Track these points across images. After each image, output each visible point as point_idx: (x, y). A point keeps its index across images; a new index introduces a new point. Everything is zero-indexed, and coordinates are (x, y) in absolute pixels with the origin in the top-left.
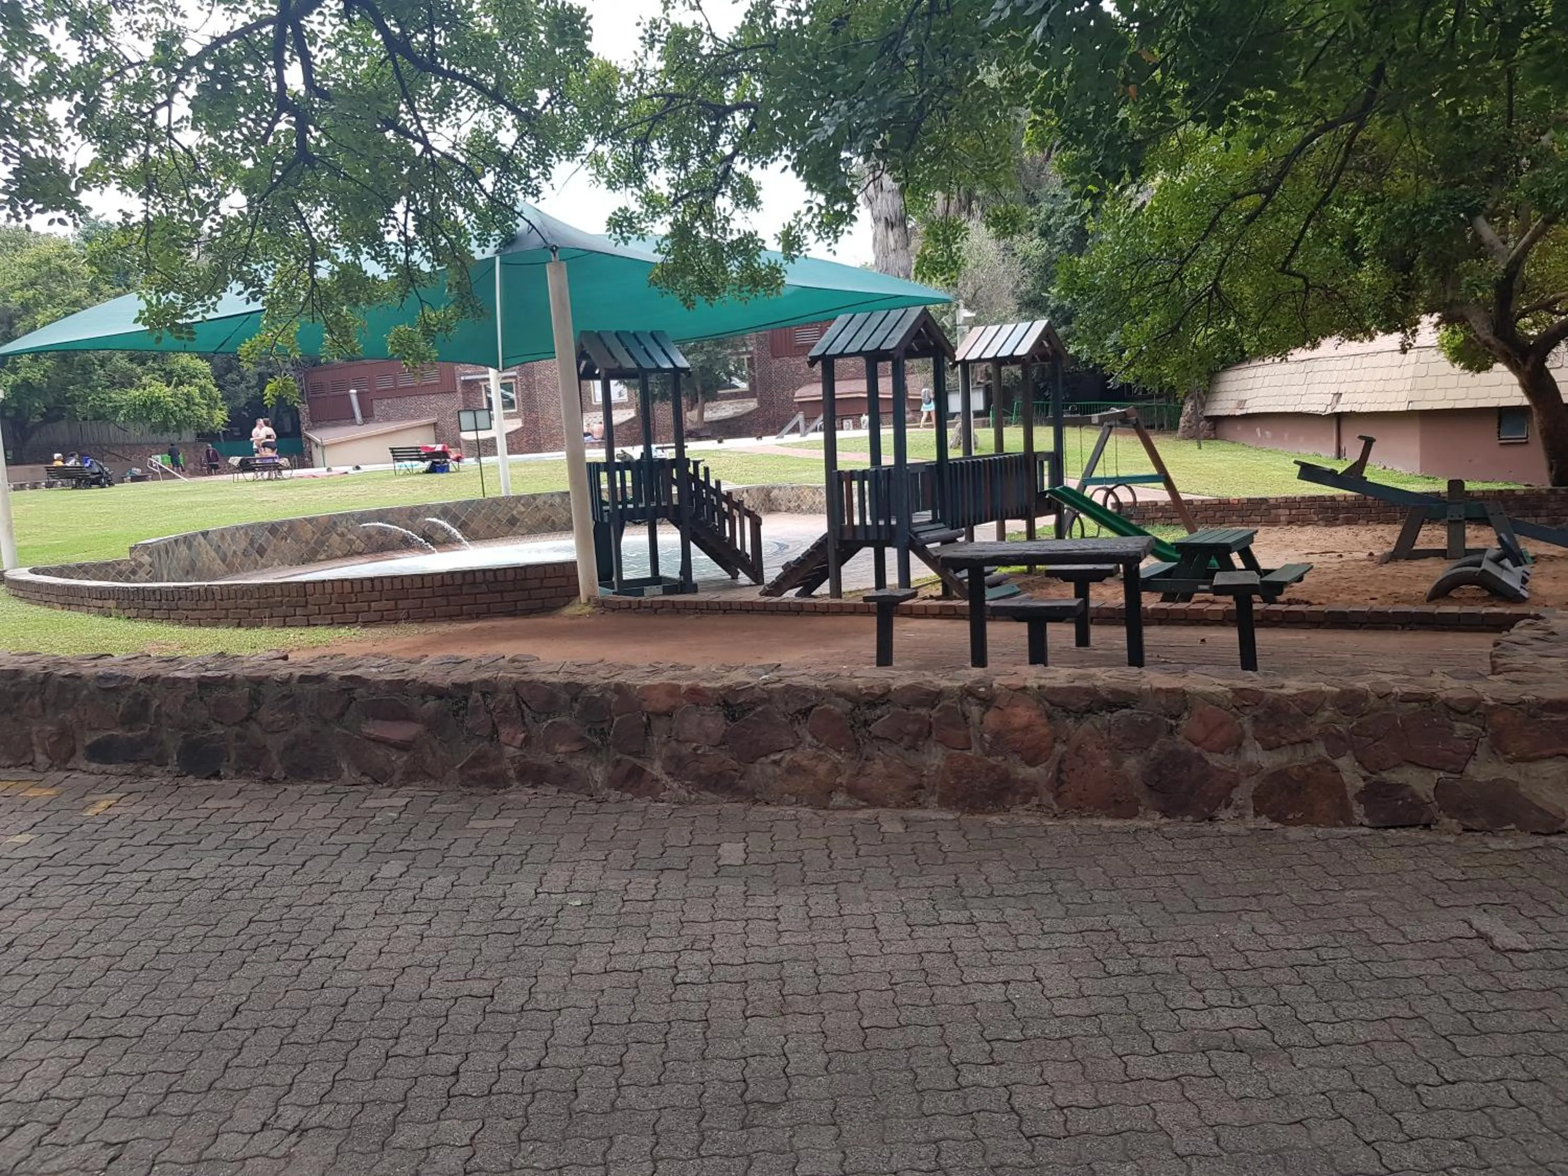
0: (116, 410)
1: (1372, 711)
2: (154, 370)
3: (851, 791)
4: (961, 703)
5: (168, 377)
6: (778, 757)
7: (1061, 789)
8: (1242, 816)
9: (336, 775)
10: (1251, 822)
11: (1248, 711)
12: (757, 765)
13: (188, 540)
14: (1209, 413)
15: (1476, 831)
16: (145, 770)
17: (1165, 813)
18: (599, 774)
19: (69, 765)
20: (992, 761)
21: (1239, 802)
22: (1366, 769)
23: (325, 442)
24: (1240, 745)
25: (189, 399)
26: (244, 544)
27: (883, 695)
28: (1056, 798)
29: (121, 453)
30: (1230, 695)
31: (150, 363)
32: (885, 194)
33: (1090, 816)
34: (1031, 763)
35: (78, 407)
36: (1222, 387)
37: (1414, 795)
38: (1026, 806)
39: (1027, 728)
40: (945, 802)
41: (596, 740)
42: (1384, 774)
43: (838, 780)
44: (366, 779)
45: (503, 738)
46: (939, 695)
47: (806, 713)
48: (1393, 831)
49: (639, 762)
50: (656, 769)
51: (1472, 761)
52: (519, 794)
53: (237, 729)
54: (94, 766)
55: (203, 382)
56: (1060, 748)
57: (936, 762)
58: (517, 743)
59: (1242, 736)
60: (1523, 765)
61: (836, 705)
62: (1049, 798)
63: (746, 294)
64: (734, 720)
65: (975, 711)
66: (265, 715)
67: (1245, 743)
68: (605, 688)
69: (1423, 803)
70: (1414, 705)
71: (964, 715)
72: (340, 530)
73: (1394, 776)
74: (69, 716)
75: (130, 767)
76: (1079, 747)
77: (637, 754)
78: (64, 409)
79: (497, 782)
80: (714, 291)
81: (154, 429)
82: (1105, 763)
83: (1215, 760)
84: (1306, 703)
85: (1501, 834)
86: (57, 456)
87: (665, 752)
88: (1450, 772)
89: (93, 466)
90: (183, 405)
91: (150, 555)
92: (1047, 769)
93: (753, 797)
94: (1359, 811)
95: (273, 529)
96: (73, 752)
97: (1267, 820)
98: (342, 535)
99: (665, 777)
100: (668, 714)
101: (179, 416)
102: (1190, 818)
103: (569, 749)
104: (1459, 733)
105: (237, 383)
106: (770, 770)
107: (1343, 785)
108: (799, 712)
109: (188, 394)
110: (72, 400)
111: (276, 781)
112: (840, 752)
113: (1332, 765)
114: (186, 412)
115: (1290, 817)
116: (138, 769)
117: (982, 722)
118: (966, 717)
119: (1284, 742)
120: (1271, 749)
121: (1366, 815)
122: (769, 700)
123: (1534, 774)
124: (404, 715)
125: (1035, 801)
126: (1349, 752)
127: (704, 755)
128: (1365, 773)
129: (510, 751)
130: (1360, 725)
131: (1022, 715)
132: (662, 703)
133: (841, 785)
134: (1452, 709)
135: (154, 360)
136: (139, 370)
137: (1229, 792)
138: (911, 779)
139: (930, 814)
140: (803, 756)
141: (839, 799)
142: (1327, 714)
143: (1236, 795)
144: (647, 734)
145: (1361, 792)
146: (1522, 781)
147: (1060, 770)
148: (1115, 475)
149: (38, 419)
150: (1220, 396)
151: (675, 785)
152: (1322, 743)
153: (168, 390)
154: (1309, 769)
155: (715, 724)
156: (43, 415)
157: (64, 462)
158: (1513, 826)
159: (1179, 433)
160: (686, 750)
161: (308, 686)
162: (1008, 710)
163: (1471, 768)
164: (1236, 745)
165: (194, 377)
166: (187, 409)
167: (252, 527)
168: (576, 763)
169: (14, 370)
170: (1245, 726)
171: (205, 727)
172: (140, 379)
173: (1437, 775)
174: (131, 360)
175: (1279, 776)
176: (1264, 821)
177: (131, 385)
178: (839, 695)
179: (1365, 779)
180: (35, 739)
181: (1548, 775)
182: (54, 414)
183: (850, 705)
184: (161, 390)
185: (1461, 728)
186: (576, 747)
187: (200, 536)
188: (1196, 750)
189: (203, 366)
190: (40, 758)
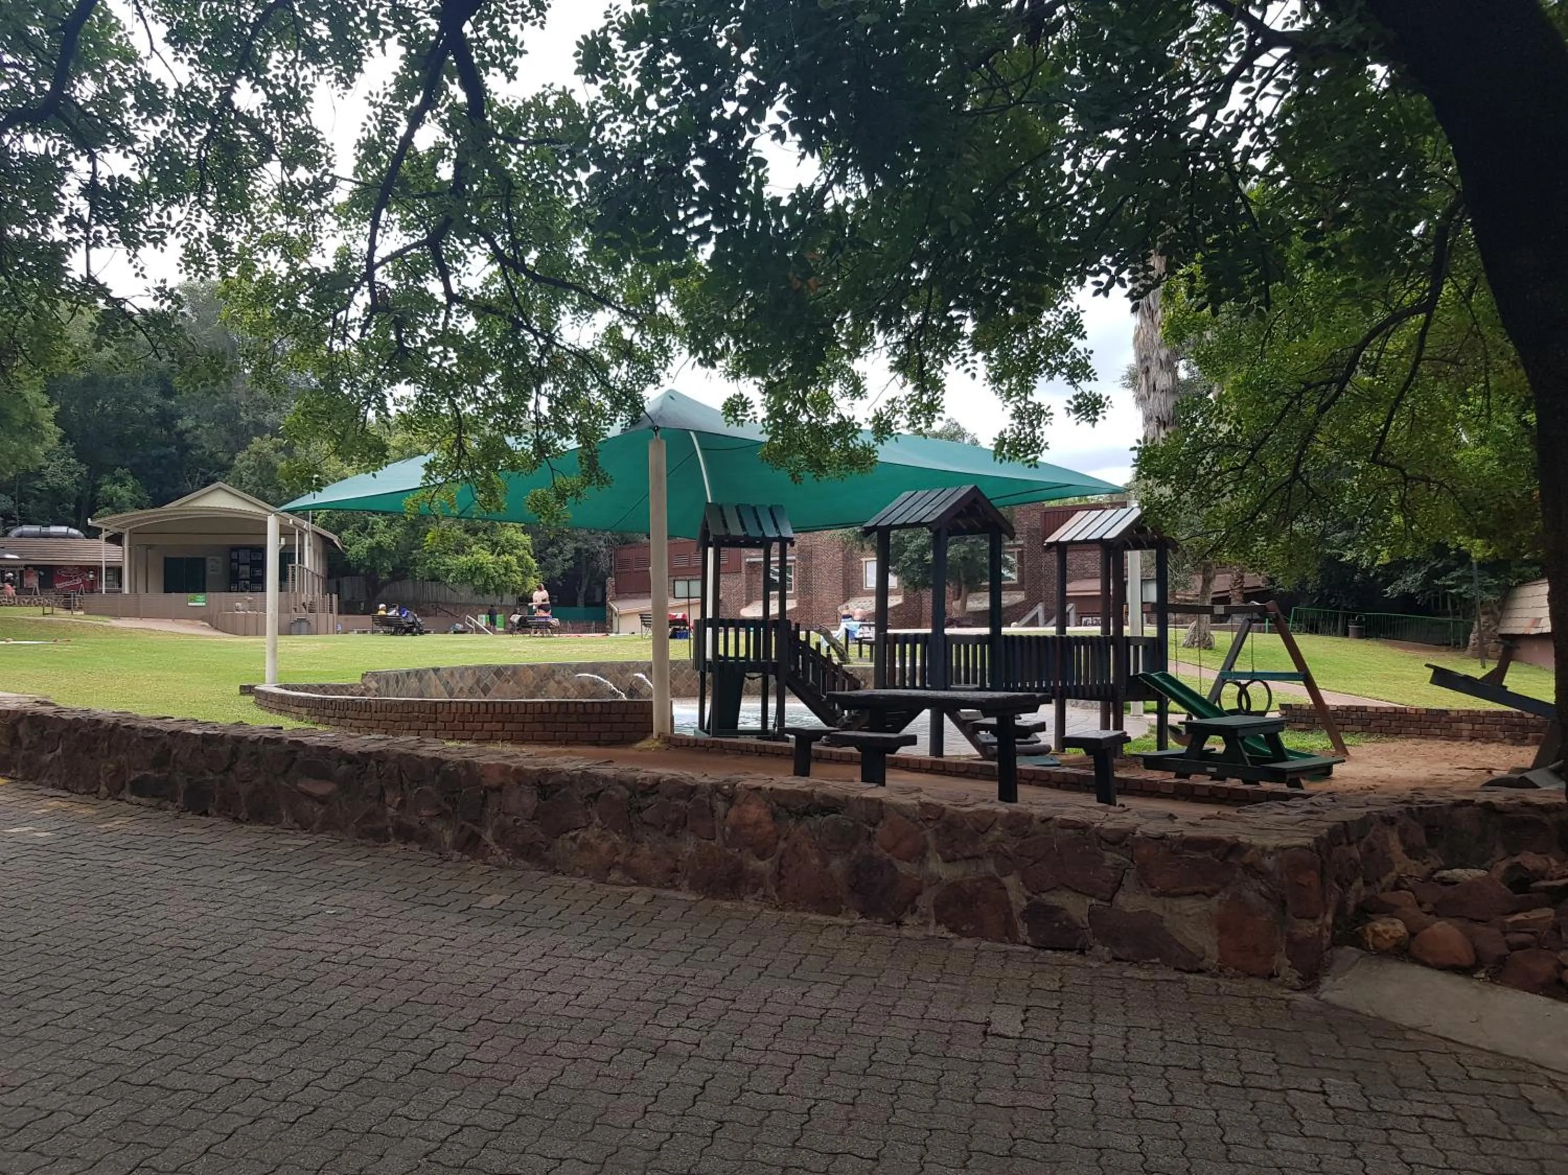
0: (448, 571)
1: (1035, 833)
2: (483, 540)
3: (627, 870)
4: (710, 797)
5: (495, 547)
6: (572, 834)
7: (782, 882)
8: (926, 924)
9: (278, 821)
10: (933, 930)
11: (931, 824)
12: (560, 840)
13: (419, 674)
14: (1504, 631)
15: (1122, 960)
16: (163, 804)
17: (864, 915)
18: (448, 837)
19: (120, 797)
20: (729, 852)
21: (924, 910)
22: (1028, 889)
23: (622, 611)
24: (924, 856)
25: (507, 567)
26: (470, 682)
27: (652, 787)
28: (776, 891)
29: (452, 611)
30: (918, 808)
31: (480, 534)
32: (1158, 394)
33: (803, 910)
34: (761, 857)
35: (418, 569)
36: (1519, 603)
37: (1069, 919)
38: (755, 896)
39: (757, 824)
40: (693, 887)
41: (450, 808)
42: (1044, 896)
43: (616, 858)
44: (297, 825)
45: (388, 800)
46: (694, 789)
47: (596, 796)
48: (1049, 952)
49: (476, 829)
50: (488, 837)
51: (1121, 891)
52: (395, 848)
53: (221, 777)
54: (134, 798)
55: (521, 553)
56: (782, 845)
57: (689, 849)
58: (395, 805)
59: (925, 847)
60: (1167, 900)
61: (617, 792)
62: (772, 891)
63: (843, 472)
64: (545, 799)
65: (720, 806)
66: (239, 767)
67: (929, 855)
68: (458, 765)
69: (1078, 927)
70: (1071, 831)
71: (711, 808)
72: (557, 678)
73: (1052, 898)
74: (123, 757)
75: (155, 802)
76: (796, 845)
77: (476, 822)
78: (407, 570)
79: (380, 837)
80: (822, 468)
81: (476, 591)
82: (816, 861)
83: (904, 868)
84: (977, 820)
85: (1146, 966)
86: (382, 606)
87: (496, 822)
88: (1101, 900)
89: (409, 616)
90: (502, 571)
91: (377, 682)
92: (772, 862)
93: (553, 868)
94: (1023, 929)
95: (499, 671)
96: (123, 787)
97: (945, 930)
98: (559, 683)
99: (493, 843)
100: (499, 789)
101: (497, 581)
102: (880, 920)
103: (430, 813)
104: (1108, 863)
105: (556, 556)
106: (568, 844)
107: (1009, 903)
108: (591, 795)
109: (507, 562)
110: (414, 562)
111: (241, 822)
112: (618, 833)
113: (999, 882)
114: (503, 578)
115: (964, 928)
116: (159, 804)
117: (725, 817)
118: (713, 811)
119: (958, 856)
120: (948, 862)
121: (1029, 934)
122: (571, 784)
123: (1177, 910)
124: (323, 775)
125: (761, 891)
126: (1015, 872)
127: (522, 827)
128: (1028, 894)
129: (391, 811)
130: (1021, 846)
131: (754, 812)
132: (494, 780)
133: (618, 863)
134: (1102, 838)
135: (485, 532)
136: (471, 540)
137: (914, 900)
138: (669, 863)
139: (680, 895)
140: (590, 835)
141: (615, 875)
142: (997, 833)
143: (920, 902)
144: (483, 805)
145: (1025, 911)
146: (1167, 916)
147: (781, 866)
148: (1250, 670)
149: (385, 577)
150: (1517, 613)
151: (500, 852)
152: (992, 860)
153: (491, 558)
154: (979, 884)
155: (529, 800)
156: (390, 573)
157: (387, 611)
158: (1158, 960)
159: (1469, 651)
160: (509, 821)
161: (268, 747)
162: (744, 806)
163: (1120, 898)
164: (919, 855)
165: (515, 548)
166: (505, 575)
167: (480, 668)
168: (435, 826)
169: (372, 535)
170: (929, 838)
171: (202, 774)
172: (470, 547)
173: (1089, 901)
174: (467, 531)
175: (955, 886)
176: (943, 931)
177: (463, 552)
178: (621, 783)
179: (1028, 899)
180: (102, 774)
181: (1190, 913)
182: (401, 573)
183: (628, 793)
184: (485, 557)
185: (1111, 858)
186: (434, 812)
187: (432, 672)
188: (887, 856)
189: (526, 539)
190: (103, 789)
